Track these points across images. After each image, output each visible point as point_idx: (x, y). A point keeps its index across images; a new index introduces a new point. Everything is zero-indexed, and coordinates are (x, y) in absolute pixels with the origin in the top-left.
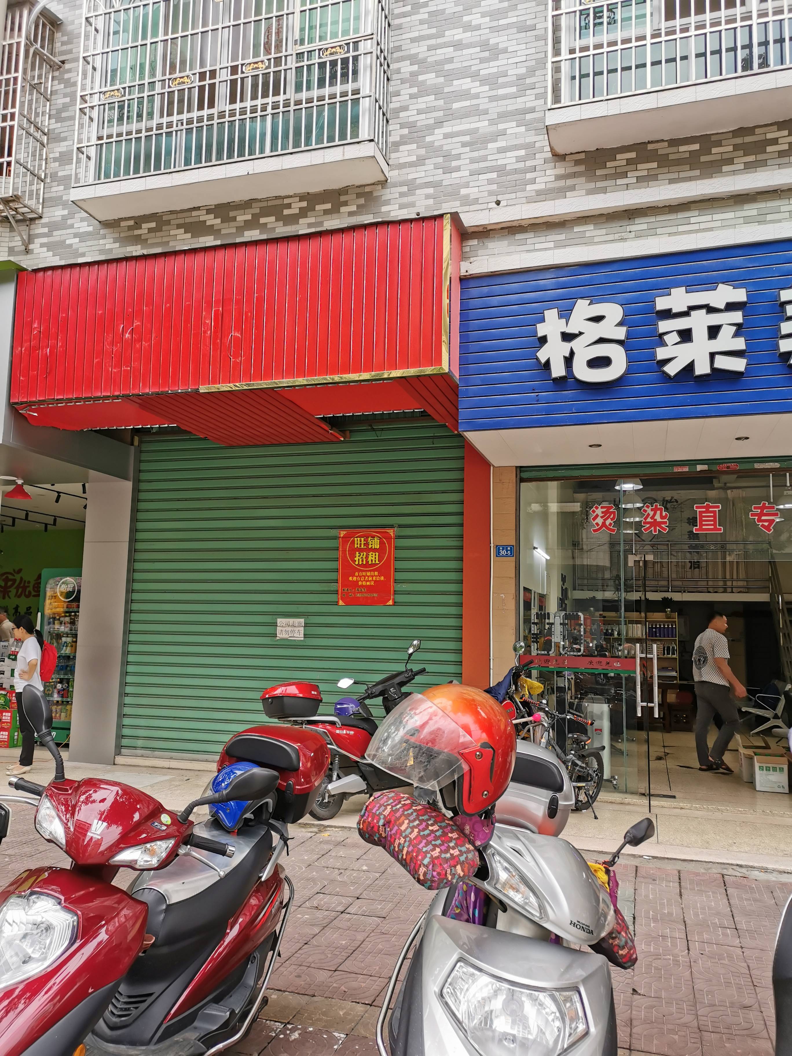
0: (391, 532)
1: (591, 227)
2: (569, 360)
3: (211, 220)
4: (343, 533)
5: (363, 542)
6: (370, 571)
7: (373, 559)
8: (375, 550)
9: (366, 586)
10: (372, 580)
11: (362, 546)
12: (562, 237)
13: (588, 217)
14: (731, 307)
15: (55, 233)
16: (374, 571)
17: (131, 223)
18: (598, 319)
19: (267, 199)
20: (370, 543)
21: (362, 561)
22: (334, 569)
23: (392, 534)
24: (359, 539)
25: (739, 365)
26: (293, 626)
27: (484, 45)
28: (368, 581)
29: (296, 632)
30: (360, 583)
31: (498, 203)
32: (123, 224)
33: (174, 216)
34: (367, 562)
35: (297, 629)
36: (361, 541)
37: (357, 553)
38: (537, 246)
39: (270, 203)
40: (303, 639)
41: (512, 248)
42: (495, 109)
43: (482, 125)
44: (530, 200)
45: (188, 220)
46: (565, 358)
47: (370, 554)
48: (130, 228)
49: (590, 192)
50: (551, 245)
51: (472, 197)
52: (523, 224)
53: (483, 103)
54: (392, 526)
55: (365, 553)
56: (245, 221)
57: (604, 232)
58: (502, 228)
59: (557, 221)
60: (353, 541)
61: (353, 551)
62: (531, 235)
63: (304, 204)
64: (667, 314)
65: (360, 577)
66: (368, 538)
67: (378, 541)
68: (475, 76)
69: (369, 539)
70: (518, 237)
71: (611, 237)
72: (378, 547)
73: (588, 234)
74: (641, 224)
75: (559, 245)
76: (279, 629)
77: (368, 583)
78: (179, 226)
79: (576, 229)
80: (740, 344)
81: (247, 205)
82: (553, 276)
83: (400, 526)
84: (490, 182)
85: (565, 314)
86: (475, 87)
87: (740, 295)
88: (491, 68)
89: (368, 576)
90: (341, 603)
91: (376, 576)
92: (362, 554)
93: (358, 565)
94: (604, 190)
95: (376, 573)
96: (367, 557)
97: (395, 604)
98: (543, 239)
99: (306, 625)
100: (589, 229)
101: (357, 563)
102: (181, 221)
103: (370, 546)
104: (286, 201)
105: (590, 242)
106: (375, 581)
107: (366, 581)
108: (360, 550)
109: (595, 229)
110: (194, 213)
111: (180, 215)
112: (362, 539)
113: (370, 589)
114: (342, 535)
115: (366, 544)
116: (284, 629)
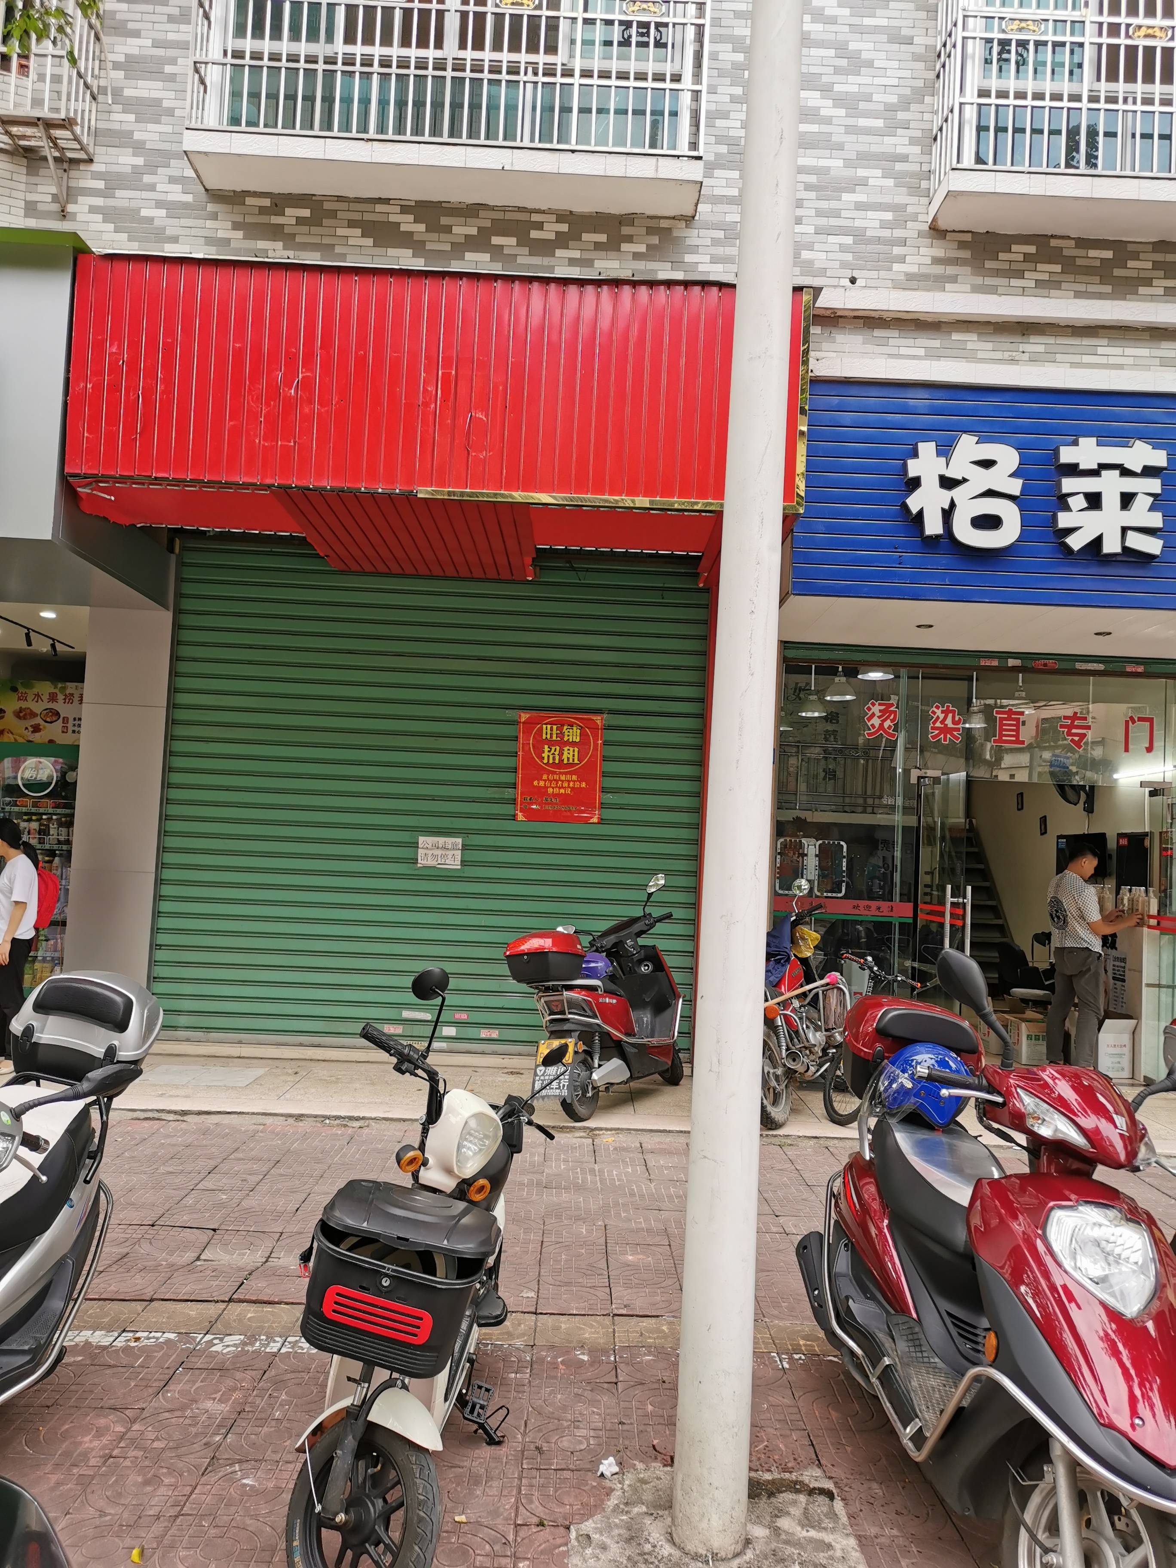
0: (598, 719)
1: (974, 337)
2: (948, 514)
3: (407, 223)
4: (524, 717)
5: (555, 732)
6: (566, 773)
7: (571, 756)
8: (573, 744)
9: (559, 795)
10: (569, 787)
11: (554, 738)
12: (936, 343)
13: (970, 322)
14: (1149, 472)
15: (119, 193)
16: (571, 773)
17: (267, 202)
18: (987, 464)
19: (504, 209)
20: (566, 733)
21: (554, 759)
22: (511, 768)
23: (599, 722)
24: (549, 726)
25: (1152, 546)
26: (444, 848)
27: (841, 48)
28: (562, 787)
29: (450, 857)
30: (550, 791)
31: (853, 281)
32: (249, 201)
33: (344, 206)
34: (561, 760)
35: (451, 853)
36: (551, 729)
37: (546, 747)
38: (903, 351)
39: (509, 216)
40: (459, 867)
41: (870, 348)
42: (855, 144)
43: (836, 164)
44: (897, 286)
45: (367, 217)
46: (943, 510)
47: (566, 749)
48: (262, 210)
49: (977, 289)
50: (921, 352)
51: (817, 265)
52: (884, 317)
53: (838, 135)
54: (598, 711)
55: (558, 748)
56: (466, 236)
57: (989, 346)
58: (855, 317)
59: (929, 320)
60: (541, 729)
61: (539, 744)
62: (896, 333)
63: (564, 227)
64: (1073, 470)
65: (551, 781)
66: (563, 725)
67: (579, 731)
68: (826, 90)
69: (565, 727)
70: (877, 333)
71: (998, 355)
72: (578, 740)
73: (970, 346)
74: (1036, 345)
75: (932, 355)
76: (421, 852)
77: (562, 791)
78: (352, 224)
79: (955, 336)
80: (1156, 520)
81: (472, 211)
82: (926, 397)
83: (612, 712)
84: (843, 248)
85: (945, 450)
86: (827, 108)
87: (1159, 458)
88: (849, 85)
89: (563, 781)
90: (520, 816)
91: (574, 781)
92: (553, 749)
93: (547, 764)
94: (993, 290)
95: (574, 777)
96: (561, 754)
97: (601, 821)
98: (910, 342)
99: (465, 848)
100: (971, 340)
101: (545, 761)
102: (357, 216)
103: (566, 739)
104: (535, 218)
105: (971, 357)
106: (573, 789)
107: (560, 788)
108: (551, 743)
109: (978, 340)
110: (379, 208)
111: (353, 206)
112: (555, 727)
113: (565, 799)
114: (523, 720)
115: (561, 734)
116: (430, 852)
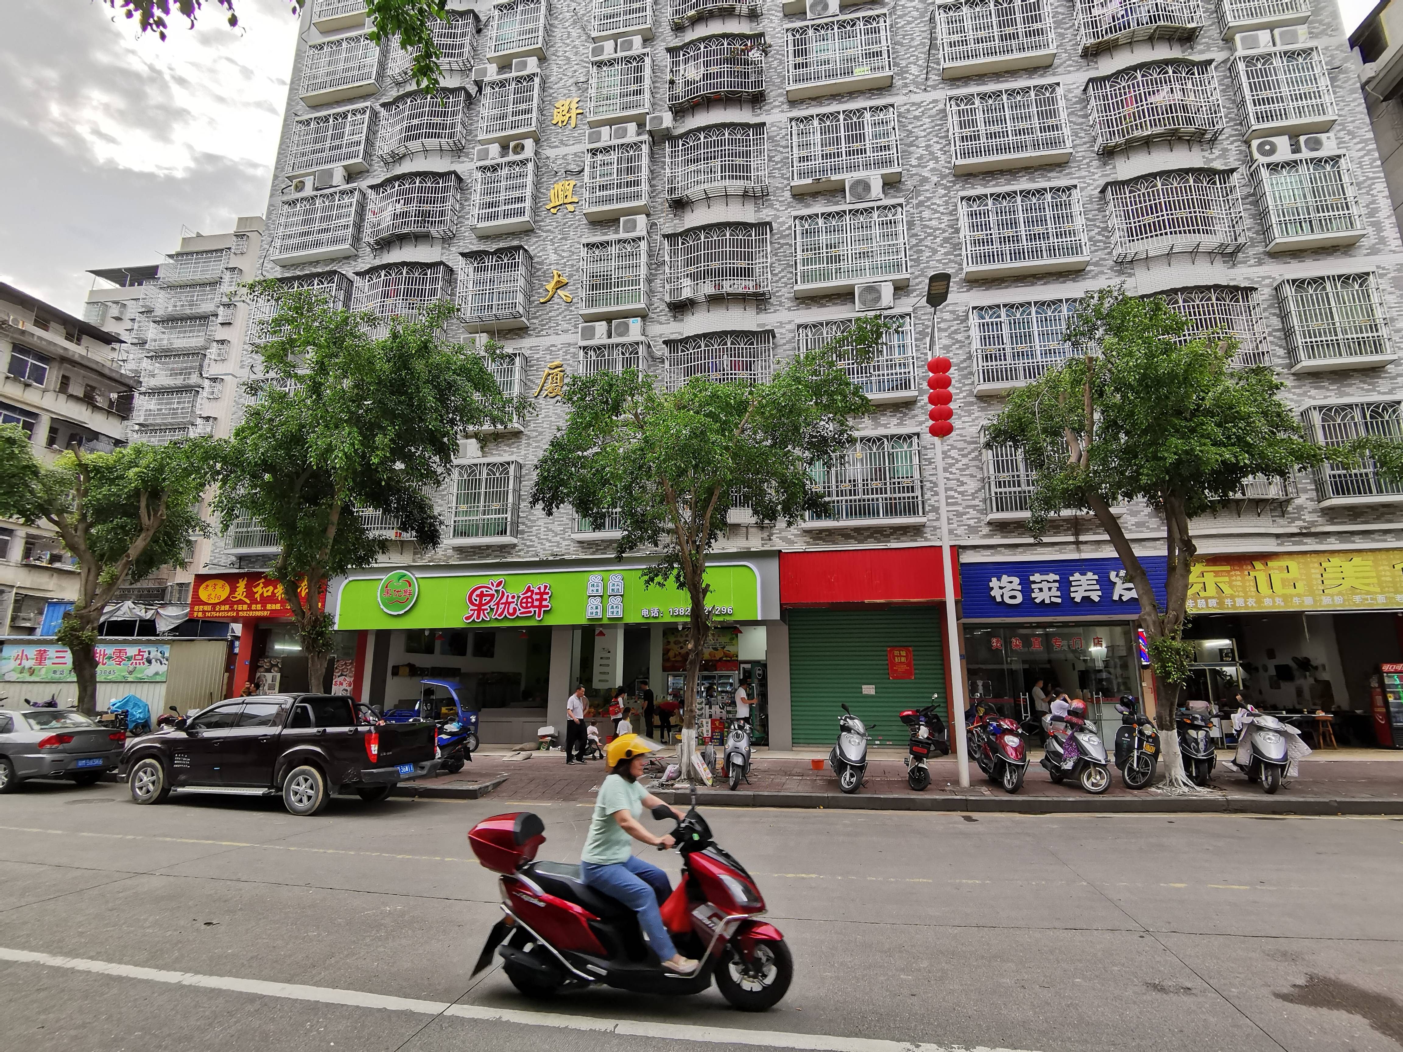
2: (1002, 596)
6: (903, 665)
7: (904, 660)
8: (904, 656)
11: (898, 655)
12: (993, 552)
13: (1002, 546)
14: (1054, 581)
15: (783, 534)
18: (1011, 582)
21: (899, 661)
22: (887, 664)
23: (911, 649)
24: (896, 651)
25: (1059, 600)
26: (870, 688)
27: (958, 480)
29: (872, 691)
30: (899, 670)
31: (969, 538)
32: (813, 532)
34: (901, 661)
37: (896, 657)
39: (877, 529)
40: (876, 694)
41: (976, 555)
42: (965, 503)
43: (960, 509)
44: (981, 538)
45: (842, 533)
47: (902, 658)
48: (817, 534)
49: (1002, 537)
50: (990, 554)
51: (959, 534)
52: (979, 546)
53: (960, 501)
54: (910, 646)
55: (900, 658)
56: (868, 535)
57: (1007, 552)
58: (971, 547)
59: (990, 546)
60: (894, 652)
61: (894, 657)
62: (981, 550)
63: (892, 531)
64: (1034, 582)
65: (899, 667)
67: (905, 652)
68: (956, 491)
69: (901, 652)
70: (978, 551)
73: (1003, 551)
74: (1020, 549)
76: (863, 690)
77: (902, 670)
78: (839, 535)
79: (998, 549)
80: (1059, 594)
81: (868, 529)
82: (992, 566)
83: (914, 646)
84: (965, 530)
85: (999, 580)
86: (956, 495)
87: (1057, 578)
88: (961, 489)
89: (902, 667)
90: (891, 678)
92: (898, 658)
93: (897, 662)
94: (1006, 537)
95: (905, 666)
97: (915, 678)
98: (987, 552)
99: (876, 688)
100: (1003, 549)
102: (839, 533)
103: (902, 655)
104: (884, 529)
105: (1004, 554)
106: (905, 669)
109: (1005, 549)
110: (845, 530)
112: (898, 652)
113: (903, 672)
114: (888, 650)
115: (900, 654)
116: (866, 690)
